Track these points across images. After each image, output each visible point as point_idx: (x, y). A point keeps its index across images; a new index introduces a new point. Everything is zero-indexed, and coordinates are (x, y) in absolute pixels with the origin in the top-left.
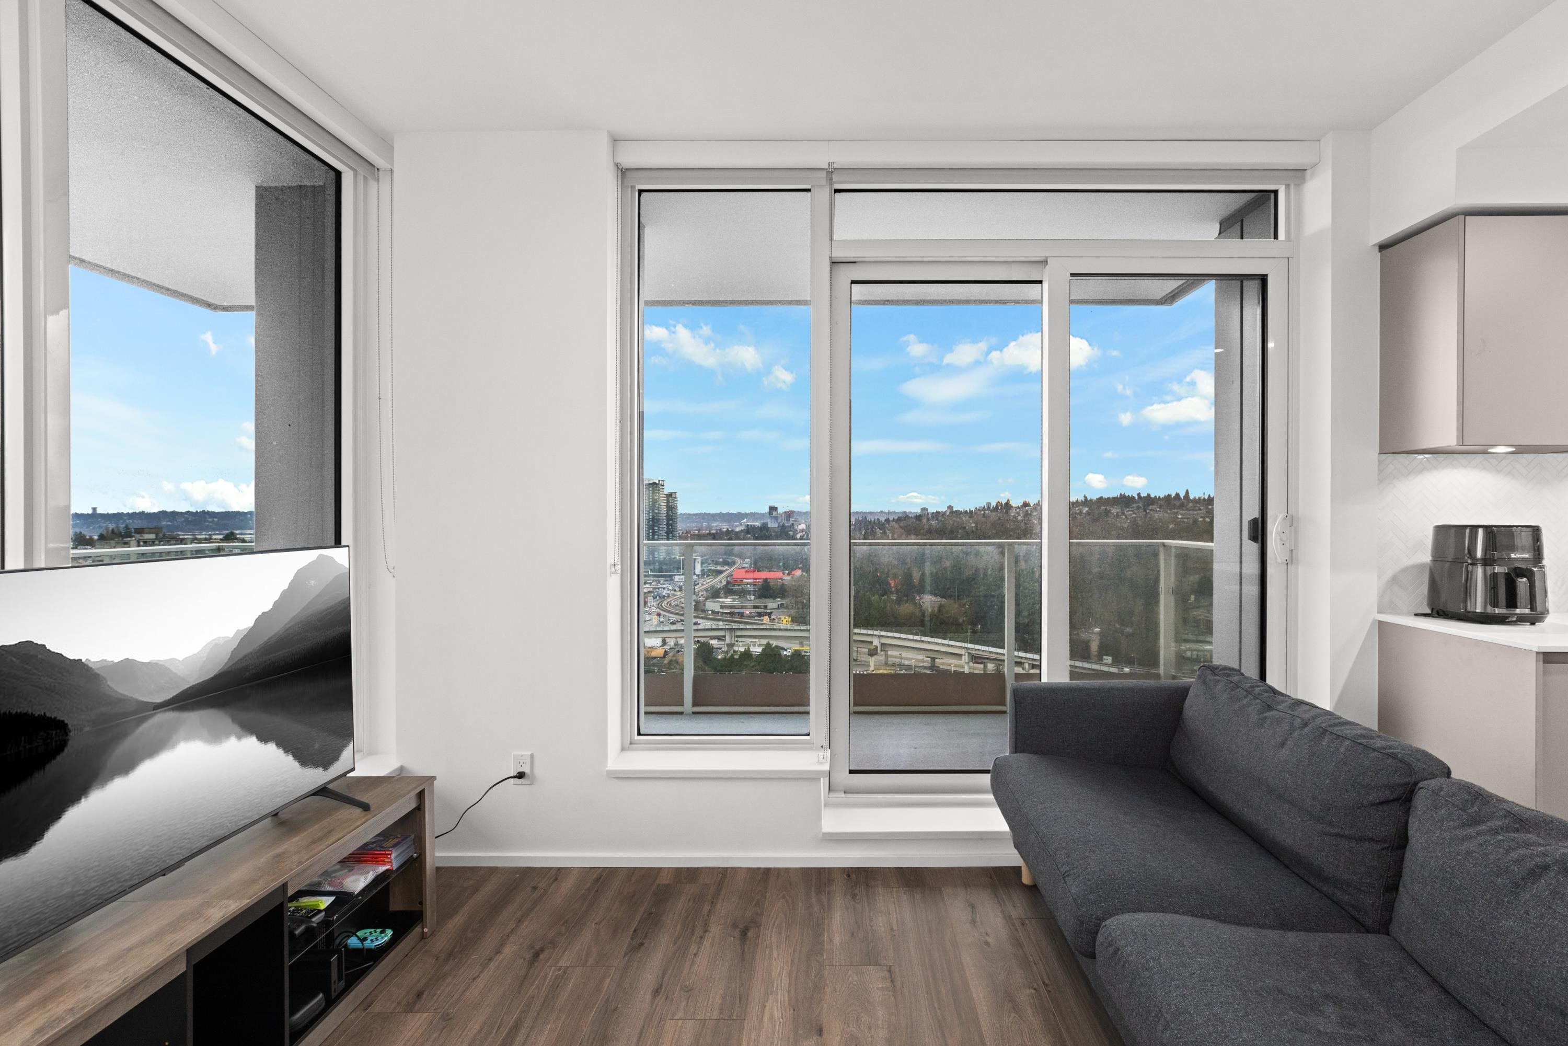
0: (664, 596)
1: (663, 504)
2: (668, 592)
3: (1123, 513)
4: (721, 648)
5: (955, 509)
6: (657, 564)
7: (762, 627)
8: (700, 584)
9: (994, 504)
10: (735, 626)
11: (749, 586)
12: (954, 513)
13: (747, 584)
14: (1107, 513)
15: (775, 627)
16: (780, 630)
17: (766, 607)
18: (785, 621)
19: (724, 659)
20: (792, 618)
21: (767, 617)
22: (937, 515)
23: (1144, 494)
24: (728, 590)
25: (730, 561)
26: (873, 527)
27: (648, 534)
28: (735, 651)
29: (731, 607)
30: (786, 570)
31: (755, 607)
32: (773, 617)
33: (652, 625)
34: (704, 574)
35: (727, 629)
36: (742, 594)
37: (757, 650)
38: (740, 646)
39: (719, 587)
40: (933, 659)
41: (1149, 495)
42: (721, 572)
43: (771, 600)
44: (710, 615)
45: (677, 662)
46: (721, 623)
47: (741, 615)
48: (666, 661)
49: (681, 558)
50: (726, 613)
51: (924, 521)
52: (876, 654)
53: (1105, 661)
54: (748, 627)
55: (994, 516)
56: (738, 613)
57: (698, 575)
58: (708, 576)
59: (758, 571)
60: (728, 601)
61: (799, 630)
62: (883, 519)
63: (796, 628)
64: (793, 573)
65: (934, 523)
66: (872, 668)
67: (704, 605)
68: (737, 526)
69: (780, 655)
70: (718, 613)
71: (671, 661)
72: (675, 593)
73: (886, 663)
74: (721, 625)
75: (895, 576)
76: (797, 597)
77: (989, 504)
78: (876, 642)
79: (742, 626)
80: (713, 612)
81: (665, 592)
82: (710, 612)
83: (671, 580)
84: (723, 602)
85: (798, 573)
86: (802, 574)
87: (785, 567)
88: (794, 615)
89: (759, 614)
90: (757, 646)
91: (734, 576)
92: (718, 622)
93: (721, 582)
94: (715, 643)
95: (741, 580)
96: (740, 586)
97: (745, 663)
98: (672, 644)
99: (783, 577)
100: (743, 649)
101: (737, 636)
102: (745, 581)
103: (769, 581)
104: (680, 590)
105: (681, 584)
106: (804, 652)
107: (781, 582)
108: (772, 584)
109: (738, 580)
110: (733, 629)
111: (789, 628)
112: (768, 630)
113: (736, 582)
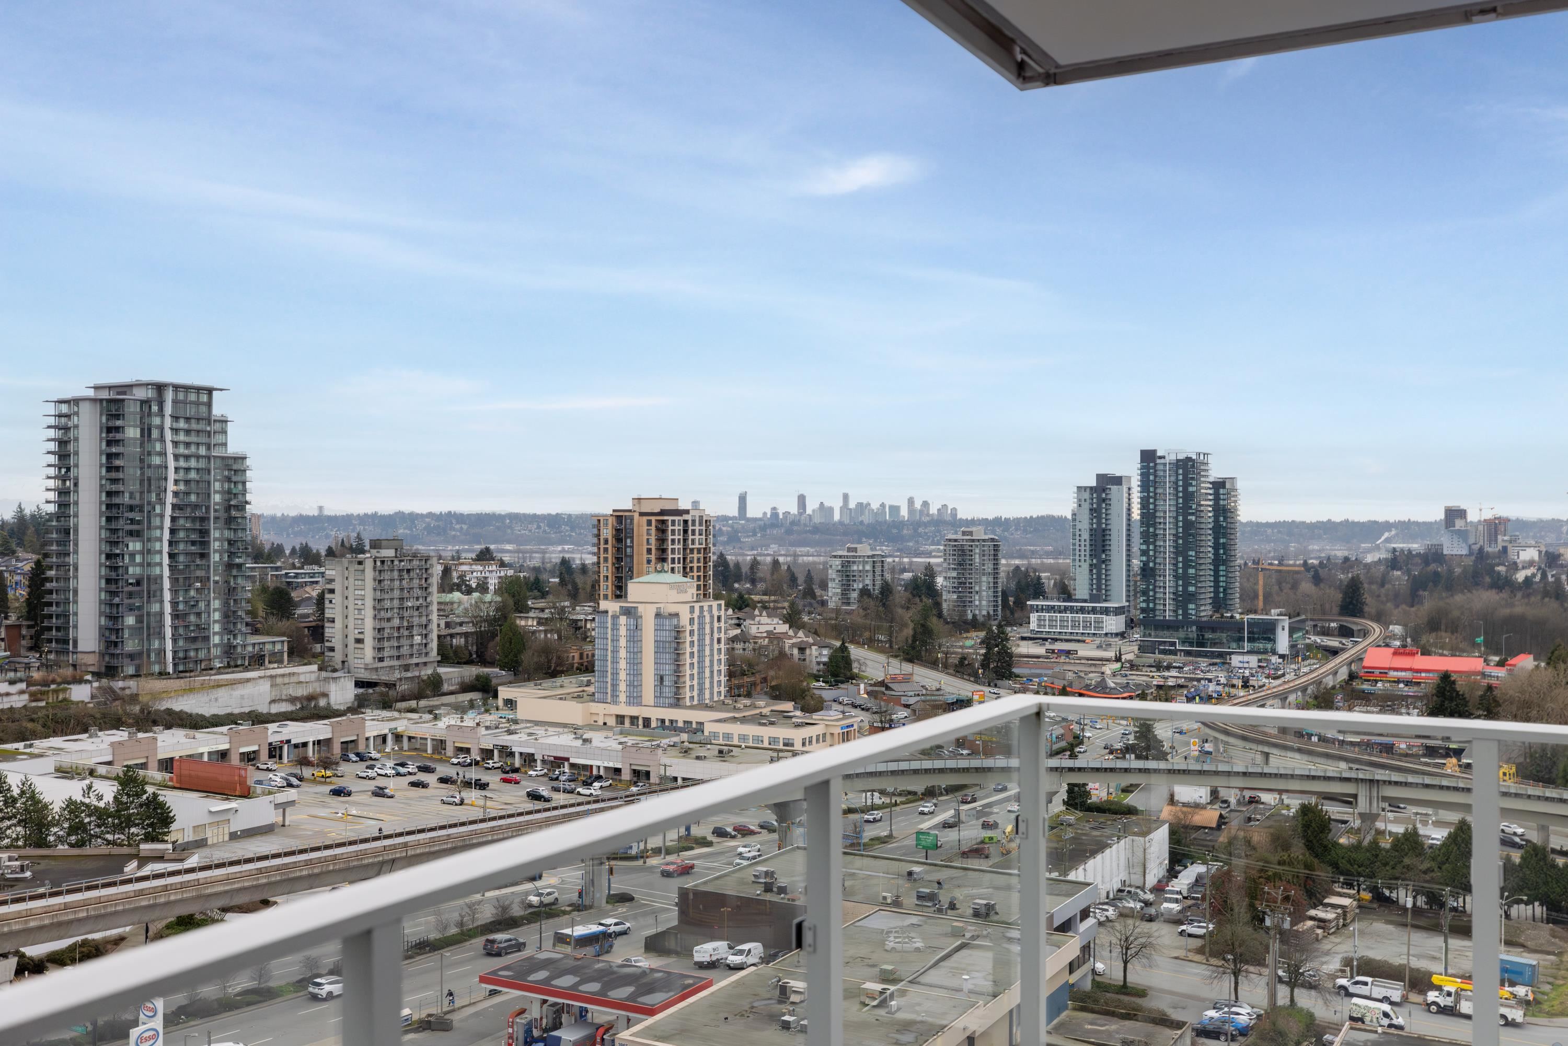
1: (1207, 504)
2: (1220, 688)
4: (1346, 823)
6: (1194, 628)
7: (1445, 782)
8: (1287, 677)
10: (1380, 775)
11: (1401, 685)
13: (1398, 682)
18: (1499, 773)
19: (1356, 848)
20: (1520, 768)
21: (1454, 761)
24: (1354, 691)
25: (1355, 628)
27: (1176, 565)
28: (1380, 833)
29: (1366, 731)
30: (1495, 654)
32: (1463, 760)
33: (1190, 758)
34: (1295, 654)
35: (1362, 780)
36: (1389, 702)
37: (1434, 834)
38: (1391, 822)
39: (1331, 684)
42: (1335, 652)
44: (1315, 745)
45: (1250, 843)
46: (1343, 765)
47: (1389, 749)
48: (1225, 838)
49: (1246, 617)
50: (1352, 744)
54: (1411, 779)
56: (1380, 744)
57: (1282, 656)
58: (1303, 660)
59: (1422, 654)
61: (1539, 798)
63: (1531, 791)
64: (1510, 662)
68: (1369, 551)
70: (1333, 741)
71: (1237, 838)
72: (1233, 691)
74: (1343, 768)
79: (1395, 777)
80: (1322, 738)
81: (1212, 687)
82: (1315, 739)
83: (1224, 663)
85: (1526, 662)
86: (1537, 667)
87: (1492, 647)
88: (1521, 760)
89: (1431, 751)
90: (1430, 827)
91: (1366, 663)
92: (1335, 763)
93: (1335, 673)
94: (1333, 810)
95: (1384, 672)
96: (1380, 685)
97: (1407, 861)
98: (1233, 800)
99: (1488, 670)
100: (1399, 829)
101: (1385, 799)
102: (1393, 674)
103: (1454, 677)
104: (1246, 686)
105: (1247, 673)
106: (1554, 851)
107: (1485, 682)
108: (1461, 685)
109: (1377, 672)
110: (1371, 781)
111: (1513, 791)
112: (1456, 789)
113: (1372, 675)
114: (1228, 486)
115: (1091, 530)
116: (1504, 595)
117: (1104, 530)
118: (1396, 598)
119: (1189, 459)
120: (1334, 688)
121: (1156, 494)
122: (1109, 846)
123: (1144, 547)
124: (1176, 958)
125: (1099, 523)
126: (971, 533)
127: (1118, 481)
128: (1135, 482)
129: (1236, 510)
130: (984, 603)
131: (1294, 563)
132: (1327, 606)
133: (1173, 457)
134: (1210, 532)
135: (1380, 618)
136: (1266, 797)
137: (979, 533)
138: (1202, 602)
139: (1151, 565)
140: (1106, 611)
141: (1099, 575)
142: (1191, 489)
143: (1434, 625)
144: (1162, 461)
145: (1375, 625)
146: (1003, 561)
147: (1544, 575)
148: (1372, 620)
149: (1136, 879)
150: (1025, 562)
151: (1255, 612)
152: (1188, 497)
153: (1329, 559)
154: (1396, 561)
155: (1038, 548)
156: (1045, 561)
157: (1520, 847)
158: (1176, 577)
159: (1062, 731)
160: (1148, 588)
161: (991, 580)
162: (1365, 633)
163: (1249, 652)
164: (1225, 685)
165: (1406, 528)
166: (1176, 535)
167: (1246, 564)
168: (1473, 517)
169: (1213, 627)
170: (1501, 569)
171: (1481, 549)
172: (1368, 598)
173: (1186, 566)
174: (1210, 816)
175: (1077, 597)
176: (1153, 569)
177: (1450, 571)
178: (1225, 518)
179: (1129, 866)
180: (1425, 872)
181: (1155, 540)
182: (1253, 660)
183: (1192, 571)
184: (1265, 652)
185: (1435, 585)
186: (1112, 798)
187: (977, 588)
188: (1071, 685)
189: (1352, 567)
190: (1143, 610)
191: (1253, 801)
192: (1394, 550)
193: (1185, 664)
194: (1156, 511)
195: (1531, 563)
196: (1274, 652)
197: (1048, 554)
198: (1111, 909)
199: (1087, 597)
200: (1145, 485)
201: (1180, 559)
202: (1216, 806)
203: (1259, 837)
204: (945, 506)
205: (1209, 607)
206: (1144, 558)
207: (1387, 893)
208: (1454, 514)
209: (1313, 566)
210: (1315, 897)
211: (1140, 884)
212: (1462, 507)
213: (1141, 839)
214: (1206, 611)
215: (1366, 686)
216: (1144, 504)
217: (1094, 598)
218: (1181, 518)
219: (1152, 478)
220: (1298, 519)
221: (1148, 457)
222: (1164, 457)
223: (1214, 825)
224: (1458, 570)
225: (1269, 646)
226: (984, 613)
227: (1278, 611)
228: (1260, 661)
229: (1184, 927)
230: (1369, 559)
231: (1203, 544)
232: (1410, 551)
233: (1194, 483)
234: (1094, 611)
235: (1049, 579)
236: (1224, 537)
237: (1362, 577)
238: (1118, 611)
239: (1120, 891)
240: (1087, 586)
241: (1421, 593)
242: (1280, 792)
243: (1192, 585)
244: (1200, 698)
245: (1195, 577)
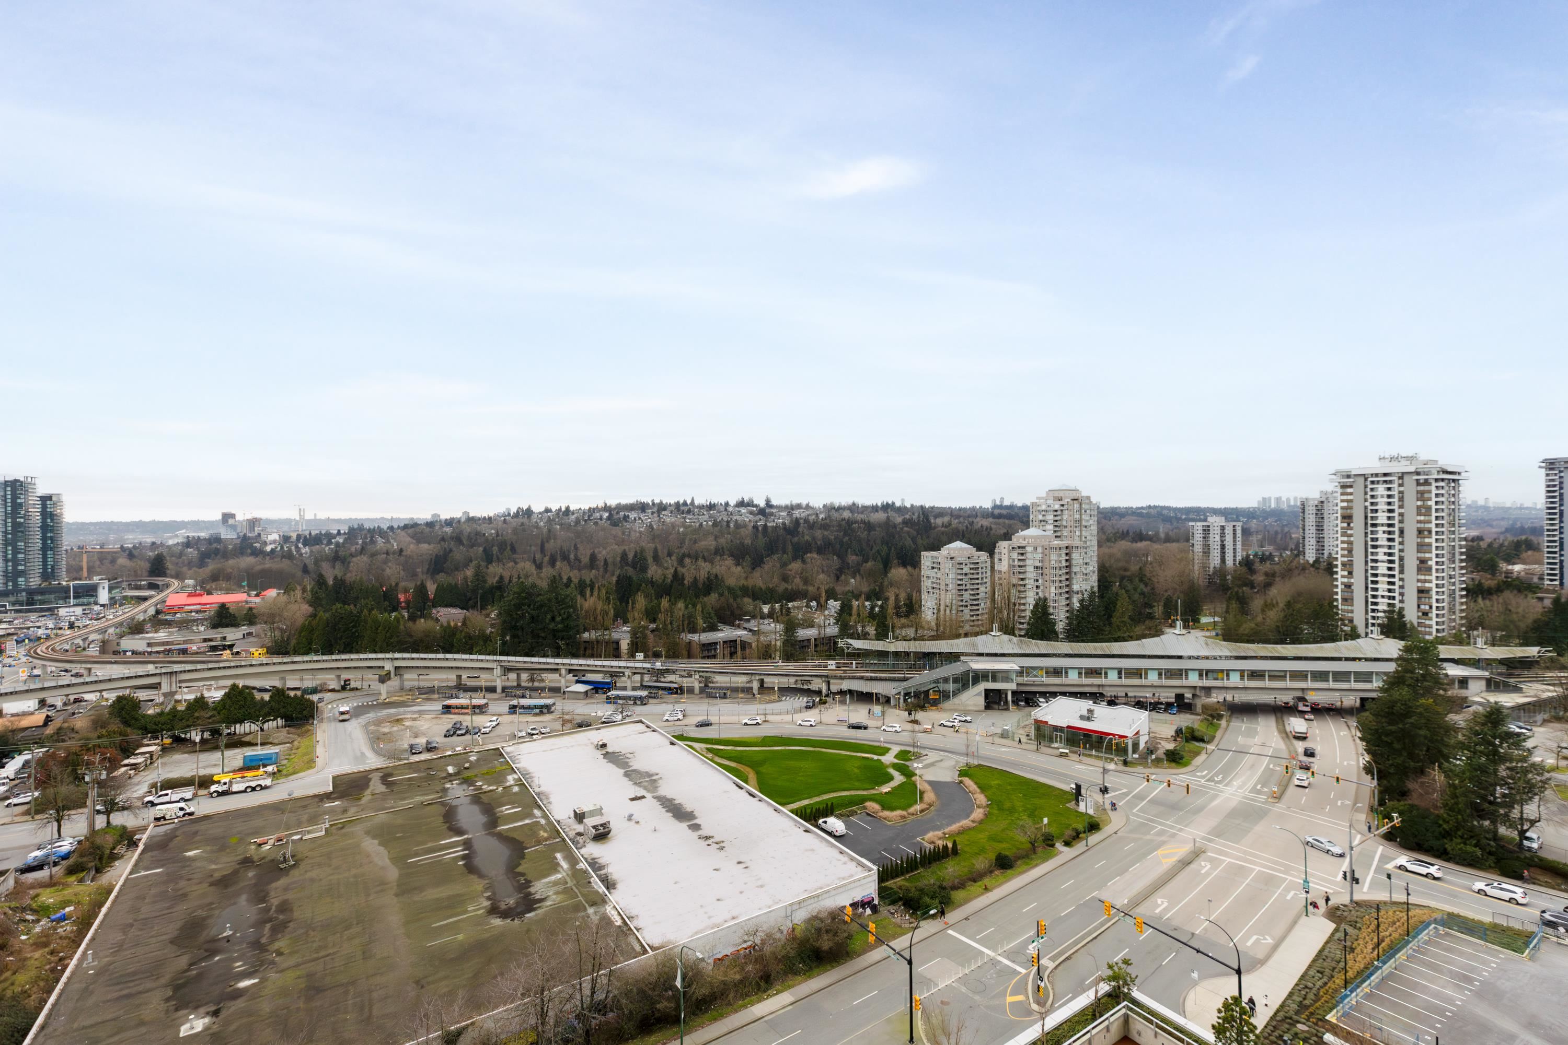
0: (39, 638)
1: (34, 511)
2: (49, 631)
3: (640, 518)
4: (152, 700)
5: (471, 515)
6: (24, 594)
7: (222, 665)
8: (107, 618)
9: (513, 510)
10: (176, 668)
11: (193, 614)
12: (471, 520)
13: (191, 612)
14: (626, 518)
15: (243, 663)
16: (251, 665)
17: (224, 638)
18: (256, 654)
19: (161, 714)
20: (268, 648)
21: (228, 652)
22: (449, 522)
23: (657, 501)
24: (158, 620)
25: (160, 583)
26: (372, 537)
28: (177, 701)
29: (167, 643)
30: (254, 590)
31: (205, 640)
32: (235, 650)
33: (17, 681)
34: (113, 602)
35: (165, 673)
36: (185, 624)
37: (215, 695)
38: (187, 694)
39: (142, 618)
40: (459, 677)
41: (661, 502)
42: (145, 599)
43: (233, 629)
44: (129, 657)
45: (73, 729)
46: (149, 666)
47: (184, 652)
48: (49, 730)
49: (71, 584)
50: (158, 652)
51: (437, 528)
52: (389, 679)
53: (637, 658)
54: (199, 667)
55: (515, 522)
56: (179, 650)
57: (101, 605)
58: (120, 606)
59: (207, 595)
60: (162, 635)
62: (385, 527)
64: (264, 593)
65: (448, 530)
66: (383, 696)
67: (118, 644)
68: (171, 538)
69: (253, 698)
70: (144, 653)
71: (60, 729)
72: (59, 632)
73: (402, 689)
74: (151, 668)
75: (406, 591)
76: (274, 623)
77: (509, 510)
78: (388, 666)
79: (188, 667)
80: (134, 652)
81: (40, 632)
82: (129, 654)
83: (52, 615)
84: (152, 638)
85: (272, 593)
86: (278, 594)
87: (251, 587)
88: (270, 644)
89: (214, 648)
90: (213, 690)
91: (167, 603)
92: (145, 666)
93: (145, 611)
94: (142, 695)
95: (181, 607)
96: (178, 615)
97: (196, 714)
98: (59, 704)
99: (249, 599)
100: (191, 697)
101: (181, 682)
102: (187, 608)
103: (228, 606)
104: (71, 626)
105: (73, 619)
106: (289, 689)
107: (247, 606)
108: (232, 609)
109: (176, 608)
110: (171, 673)
111: (265, 662)
112: (229, 667)
113: (172, 610)
114: (54, 499)
116: (259, 558)
118: (190, 564)
119: (16, 481)
120: (144, 620)
129: (62, 515)
131: (113, 547)
132: (139, 572)
134: (38, 529)
135: (179, 576)
136: (87, 697)
138: (31, 576)
142: (19, 501)
143: (215, 577)
145: (174, 581)
147: (282, 547)
148: (172, 577)
151: (80, 579)
152: (17, 506)
153: (140, 543)
154: (188, 543)
157: (269, 691)
162: (167, 586)
163: (74, 605)
164: (52, 629)
165: (196, 524)
167: (72, 549)
168: (240, 517)
169: (41, 591)
170: (257, 545)
171: (245, 535)
172: (169, 565)
173: (16, 551)
174: (38, 718)
177: (226, 548)
178: (52, 520)
180: (209, 718)
182: (79, 610)
183: (21, 556)
184: (89, 604)
185: (216, 555)
189: (158, 547)
191: (77, 701)
192: (188, 537)
193: (15, 619)
195: (274, 542)
196: (96, 603)
202: (44, 710)
203: (80, 723)
205: (37, 579)
207: (183, 736)
208: (227, 517)
209: (128, 548)
210: (128, 750)
212: (233, 512)
214: (35, 581)
215: (168, 617)
218: (9, 520)
220: (116, 519)
223: (40, 724)
224: (230, 547)
225: (92, 600)
227: (99, 577)
228: (84, 610)
229: (13, 799)
230: (170, 542)
231: (31, 537)
232: (199, 537)
236: (52, 531)
237: (165, 554)
241: (207, 560)
242: (101, 691)
243: (21, 565)
244: (30, 640)
245: (24, 560)
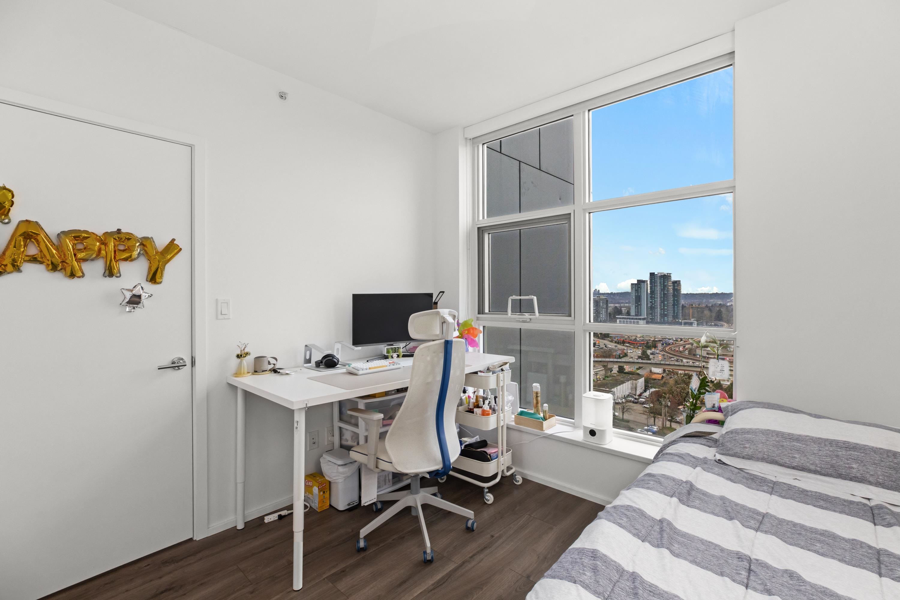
114: (678, 283)
115: (635, 296)
117: (640, 296)
119: (665, 275)
121: (654, 285)
122: (625, 383)
123: (651, 301)
124: (640, 413)
125: (638, 294)
126: (599, 297)
127: (644, 282)
128: (649, 282)
129: (680, 290)
130: (603, 316)
131: (704, 306)
132: (711, 318)
133: (660, 275)
134: (672, 296)
137: (602, 297)
138: (669, 316)
139: (653, 306)
140: (640, 319)
141: (638, 309)
142: (665, 284)
144: (656, 276)
145: (725, 324)
146: (609, 305)
148: (725, 322)
149: (634, 392)
150: (619, 305)
151: (686, 320)
152: (665, 286)
155: (624, 301)
156: (625, 305)
158: (661, 309)
159: (621, 352)
160: (652, 313)
161: (605, 310)
164: (674, 341)
166: (661, 297)
167: (684, 306)
173: (664, 306)
174: (659, 377)
175: (631, 315)
176: (654, 307)
178: (677, 292)
179: (632, 389)
181: (655, 299)
183: (666, 308)
186: (633, 371)
187: (601, 312)
188: (626, 340)
190: (651, 319)
194: (654, 291)
197: (626, 303)
198: (624, 400)
199: (634, 315)
200: (651, 283)
201: (662, 304)
204: (596, 290)
205: (671, 318)
206: (651, 304)
209: (710, 307)
211: (635, 393)
213: (635, 381)
216: (651, 288)
217: (636, 315)
218: (662, 292)
219: (653, 281)
221: (652, 275)
222: (657, 275)
223: (660, 379)
226: (604, 319)
227: (693, 319)
229: (644, 405)
231: (669, 300)
233: (666, 282)
234: (636, 319)
235: (625, 310)
236: (677, 297)
238: (644, 319)
239: (628, 395)
240: (634, 312)
243: (666, 312)
244: (666, 344)
245: (667, 309)
